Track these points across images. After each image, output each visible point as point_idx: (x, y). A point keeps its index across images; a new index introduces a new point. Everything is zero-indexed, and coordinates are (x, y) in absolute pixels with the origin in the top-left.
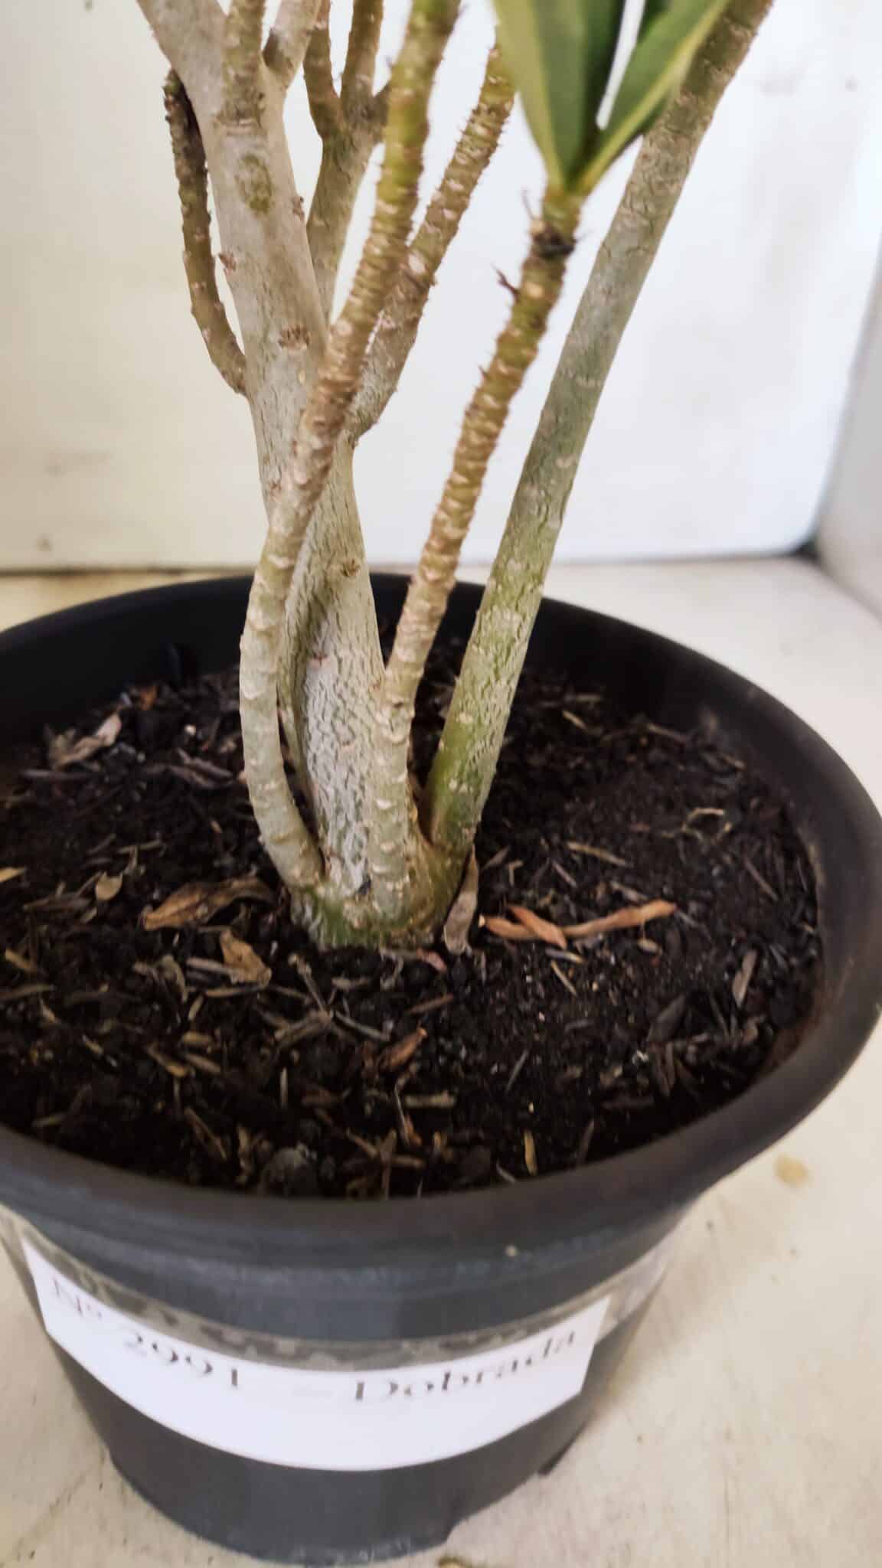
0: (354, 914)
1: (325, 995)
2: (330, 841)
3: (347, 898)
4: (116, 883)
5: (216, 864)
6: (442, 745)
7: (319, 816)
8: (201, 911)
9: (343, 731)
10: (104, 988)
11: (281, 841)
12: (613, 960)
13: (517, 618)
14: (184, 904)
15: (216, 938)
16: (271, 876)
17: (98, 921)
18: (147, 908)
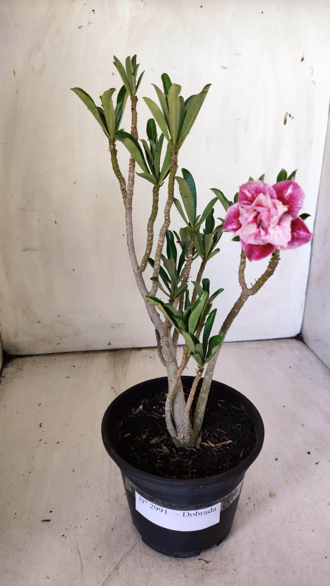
0: (182, 442)
1: (178, 455)
2: (178, 430)
3: (181, 439)
4: (145, 436)
5: (160, 432)
6: (195, 414)
7: (176, 426)
8: (158, 441)
9: (180, 414)
10: (146, 453)
11: (171, 430)
12: (222, 450)
13: (205, 395)
14: (156, 440)
15: (161, 445)
16: (169, 435)
17: (143, 442)
18: (150, 440)
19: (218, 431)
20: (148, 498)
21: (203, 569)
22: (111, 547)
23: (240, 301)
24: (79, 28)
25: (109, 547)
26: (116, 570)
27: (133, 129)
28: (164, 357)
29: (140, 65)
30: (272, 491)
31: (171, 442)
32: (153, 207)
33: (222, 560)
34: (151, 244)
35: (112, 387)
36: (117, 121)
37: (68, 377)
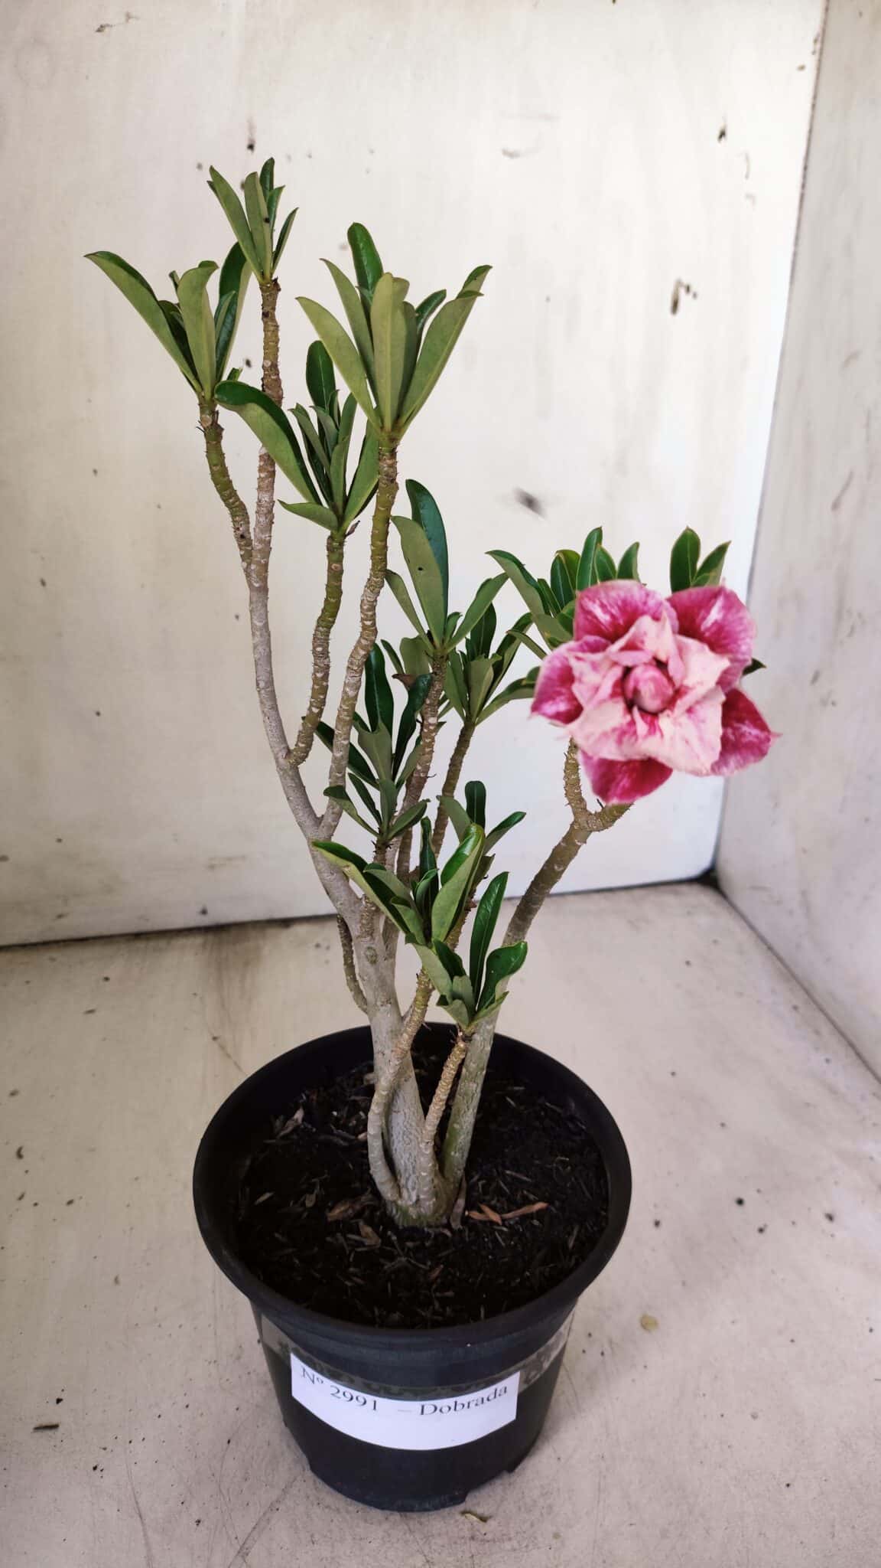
0: (413, 1213)
1: (403, 1250)
2: (403, 1182)
3: (410, 1205)
4: (313, 1197)
5: (353, 1186)
6: (448, 1135)
7: (397, 1171)
8: (350, 1211)
9: (407, 1140)
10: (316, 1249)
11: (382, 1183)
12: (521, 1230)
13: (475, 1085)
14: (343, 1208)
15: (357, 1224)
16: (377, 1194)
17: (308, 1216)
18: (327, 1210)
19: (508, 1175)
20: (325, 1372)
21: (473, 1538)
22: (228, 1490)
23: (567, 844)
24: (99, 31)
25: (221, 1491)
26: (243, 1556)
27: (266, 373)
28: (362, 987)
29: (284, 190)
30: (650, 1313)
31: (384, 1213)
32: (329, 590)
33: (523, 1509)
34: (324, 690)
35: (215, 1035)
36: (221, 344)
37: (91, 1012)
